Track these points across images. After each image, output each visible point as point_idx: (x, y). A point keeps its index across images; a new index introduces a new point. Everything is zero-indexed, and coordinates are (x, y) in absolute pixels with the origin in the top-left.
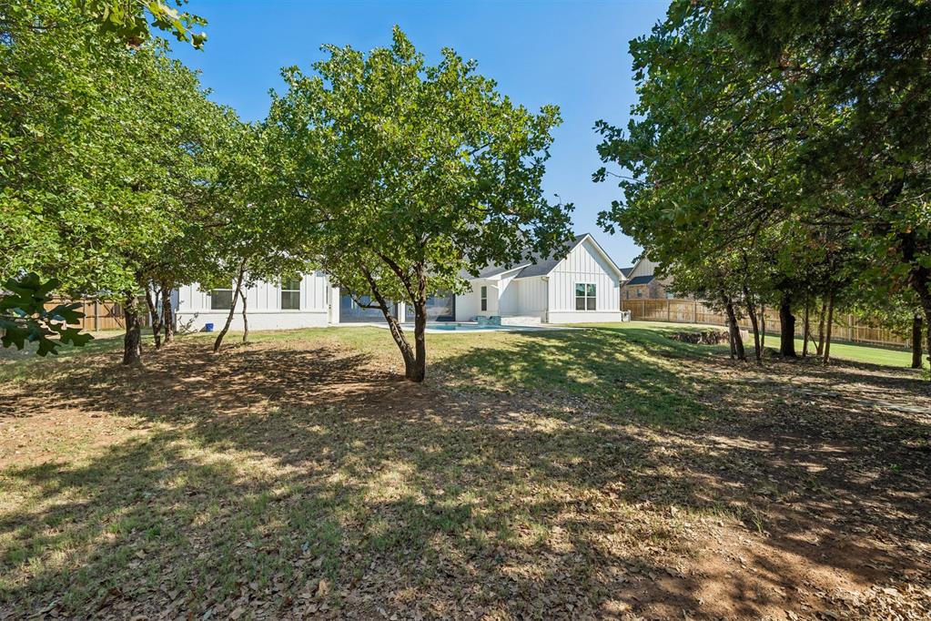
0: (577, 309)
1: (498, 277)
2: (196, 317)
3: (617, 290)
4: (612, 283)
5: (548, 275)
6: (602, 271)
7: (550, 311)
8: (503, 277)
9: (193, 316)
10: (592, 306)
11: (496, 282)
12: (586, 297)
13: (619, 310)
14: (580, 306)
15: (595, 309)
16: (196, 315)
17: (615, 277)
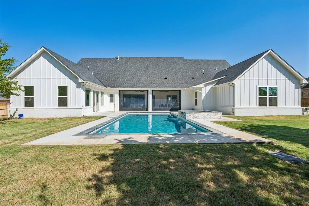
0: (260, 105)
1: (202, 85)
2: (17, 110)
3: (298, 92)
4: (293, 86)
5: (233, 82)
6: (283, 77)
7: (235, 107)
8: (205, 85)
9: (15, 110)
10: (273, 103)
11: (201, 89)
12: (268, 97)
13: (300, 106)
14: (262, 103)
15: (276, 106)
16: (17, 109)
17: (296, 81)
